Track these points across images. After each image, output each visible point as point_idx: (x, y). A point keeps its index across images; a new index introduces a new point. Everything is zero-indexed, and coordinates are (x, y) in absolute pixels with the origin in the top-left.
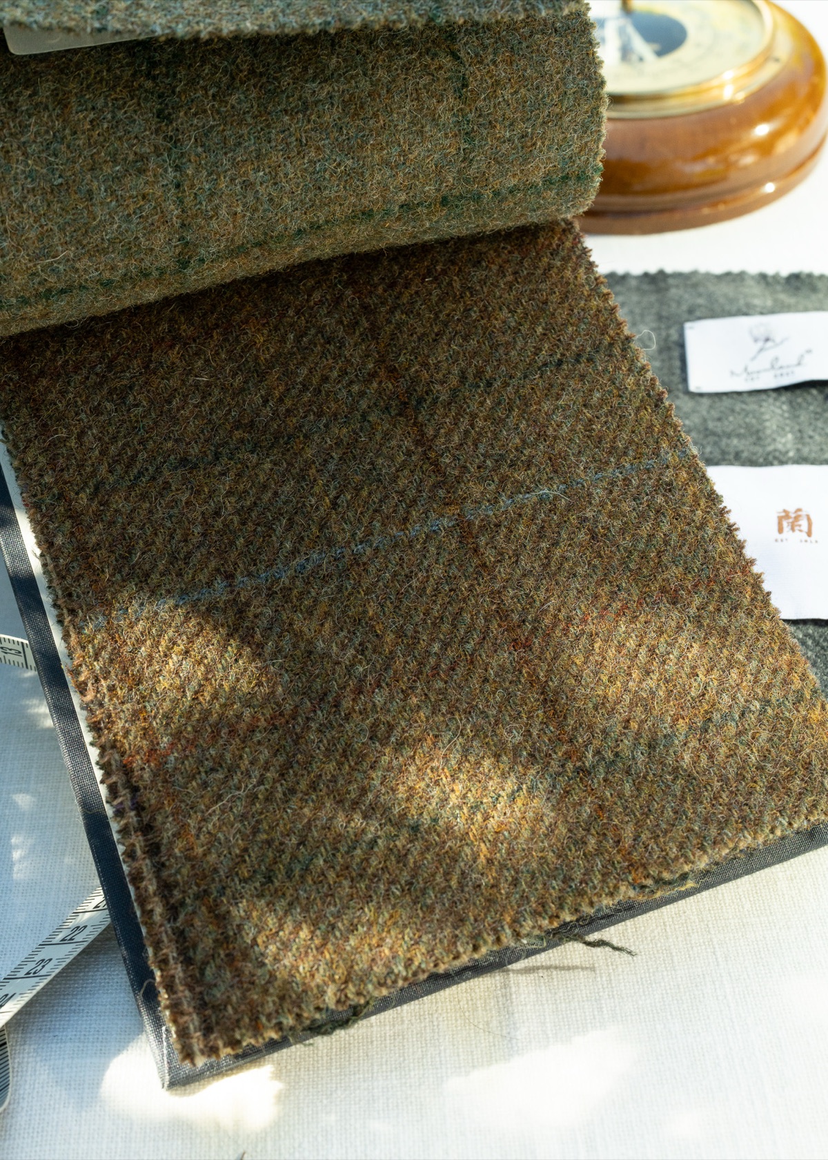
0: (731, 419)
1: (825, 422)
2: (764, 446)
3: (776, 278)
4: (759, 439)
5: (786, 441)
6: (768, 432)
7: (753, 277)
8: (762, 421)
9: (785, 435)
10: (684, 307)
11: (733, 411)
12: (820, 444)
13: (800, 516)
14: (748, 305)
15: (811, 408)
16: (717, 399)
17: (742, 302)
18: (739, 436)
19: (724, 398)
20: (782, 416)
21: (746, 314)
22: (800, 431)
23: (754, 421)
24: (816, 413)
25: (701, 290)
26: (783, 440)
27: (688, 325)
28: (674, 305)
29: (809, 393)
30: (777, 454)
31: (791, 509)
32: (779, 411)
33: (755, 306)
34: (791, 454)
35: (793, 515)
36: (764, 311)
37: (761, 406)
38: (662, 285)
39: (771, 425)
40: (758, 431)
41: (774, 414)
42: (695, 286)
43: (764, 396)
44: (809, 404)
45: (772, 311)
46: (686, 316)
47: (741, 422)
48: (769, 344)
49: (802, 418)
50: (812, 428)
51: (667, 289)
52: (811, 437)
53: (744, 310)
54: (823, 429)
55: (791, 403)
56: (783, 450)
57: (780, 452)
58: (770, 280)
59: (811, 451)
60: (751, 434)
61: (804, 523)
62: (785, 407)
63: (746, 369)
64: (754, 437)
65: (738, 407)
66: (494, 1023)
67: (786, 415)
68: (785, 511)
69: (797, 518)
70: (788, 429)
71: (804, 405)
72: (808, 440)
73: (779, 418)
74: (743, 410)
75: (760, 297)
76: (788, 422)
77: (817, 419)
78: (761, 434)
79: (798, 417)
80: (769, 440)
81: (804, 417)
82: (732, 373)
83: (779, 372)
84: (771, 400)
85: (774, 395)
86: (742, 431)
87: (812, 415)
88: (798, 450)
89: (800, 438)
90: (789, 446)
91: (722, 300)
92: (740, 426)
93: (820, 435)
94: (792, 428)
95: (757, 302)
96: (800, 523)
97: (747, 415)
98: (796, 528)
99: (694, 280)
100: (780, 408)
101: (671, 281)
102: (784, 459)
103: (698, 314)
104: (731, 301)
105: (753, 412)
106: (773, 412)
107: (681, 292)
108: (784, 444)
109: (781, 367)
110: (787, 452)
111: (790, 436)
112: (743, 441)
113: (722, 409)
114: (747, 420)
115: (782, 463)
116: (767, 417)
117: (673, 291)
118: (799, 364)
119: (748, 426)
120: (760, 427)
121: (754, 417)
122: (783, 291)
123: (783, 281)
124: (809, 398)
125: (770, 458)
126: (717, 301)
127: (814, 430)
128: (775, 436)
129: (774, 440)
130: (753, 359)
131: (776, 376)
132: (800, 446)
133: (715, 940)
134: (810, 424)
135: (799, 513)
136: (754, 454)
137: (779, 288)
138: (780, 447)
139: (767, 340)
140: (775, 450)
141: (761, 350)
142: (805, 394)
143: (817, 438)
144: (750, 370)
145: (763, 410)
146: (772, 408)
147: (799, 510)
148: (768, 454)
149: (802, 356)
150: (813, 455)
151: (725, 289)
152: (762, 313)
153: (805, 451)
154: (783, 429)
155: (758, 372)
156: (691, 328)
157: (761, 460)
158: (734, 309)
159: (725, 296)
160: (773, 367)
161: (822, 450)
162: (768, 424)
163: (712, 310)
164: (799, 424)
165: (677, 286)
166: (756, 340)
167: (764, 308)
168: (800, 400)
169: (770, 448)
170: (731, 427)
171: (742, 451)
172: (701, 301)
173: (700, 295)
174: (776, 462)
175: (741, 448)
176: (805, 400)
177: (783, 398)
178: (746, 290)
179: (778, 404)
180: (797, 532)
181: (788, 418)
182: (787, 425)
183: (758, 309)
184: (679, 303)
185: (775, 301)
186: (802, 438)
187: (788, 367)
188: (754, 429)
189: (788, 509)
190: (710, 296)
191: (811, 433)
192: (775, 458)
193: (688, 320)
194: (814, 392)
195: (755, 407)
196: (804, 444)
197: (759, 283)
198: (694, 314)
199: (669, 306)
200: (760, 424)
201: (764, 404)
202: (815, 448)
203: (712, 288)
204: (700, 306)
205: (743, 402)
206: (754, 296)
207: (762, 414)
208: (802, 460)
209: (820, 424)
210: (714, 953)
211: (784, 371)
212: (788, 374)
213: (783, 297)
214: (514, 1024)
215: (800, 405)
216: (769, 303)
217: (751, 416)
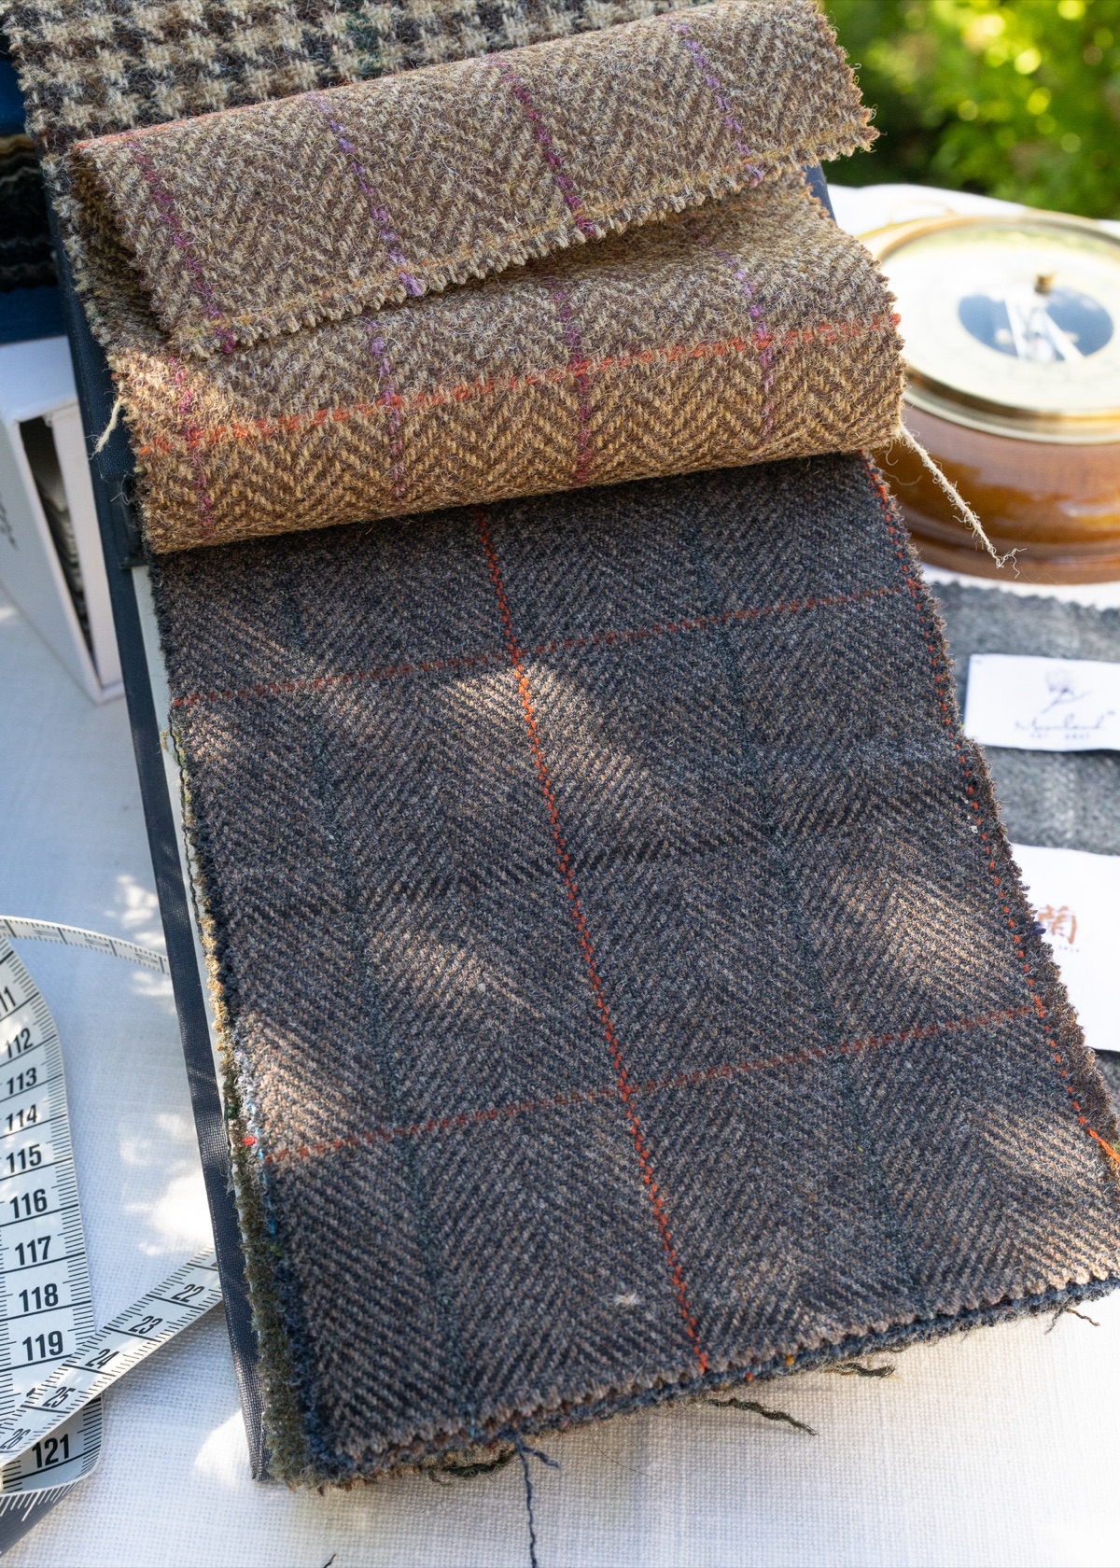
0: (1006, 781)
1: (1116, 802)
2: (1039, 821)
3: (1090, 610)
4: (1035, 811)
5: (1065, 820)
6: (1047, 804)
7: (1062, 607)
8: (1042, 791)
9: (1065, 812)
10: (975, 635)
11: (1010, 772)
12: (1105, 828)
13: (1064, 916)
14: (1050, 643)
15: (1103, 782)
16: (994, 755)
17: (1044, 638)
18: (1013, 805)
19: (1003, 754)
20: (1066, 786)
21: (1046, 655)
22: (1084, 809)
23: (1032, 789)
24: (1107, 789)
25: (998, 615)
26: (1062, 817)
27: (975, 658)
28: (963, 630)
29: (1103, 763)
30: (1052, 833)
31: (1056, 907)
32: (1063, 780)
33: (1058, 646)
34: (1069, 836)
35: (1056, 914)
36: (1068, 654)
37: (1043, 771)
38: (954, 601)
39: (1052, 797)
40: (1034, 802)
41: (1058, 783)
42: (992, 608)
43: (1049, 759)
44: (1101, 777)
45: (1077, 657)
46: (974, 646)
47: (1017, 788)
48: (1067, 696)
49: (1089, 793)
50: (1099, 806)
51: (958, 607)
52: (1095, 818)
53: (1045, 649)
54: (1111, 810)
55: (1079, 771)
56: (1061, 829)
57: (1057, 831)
58: (1082, 613)
59: (1092, 835)
60: (1026, 805)
61: (1067, 926)
62: (1072, 776)
63: (1034, 723)
64: (1030, 809)
65: (1018, 767)
66: (623, 1454)
67: (1072, 786)
68: (1048, 908)
69: (1060, 919)
70: (1070, 803)
71: (1095, 776)
72: (1091, 821)
73: (1063, 788)
74: (1022, 772)
75: (1065, 634)
76: (1072, 795)
77: (1106, 797)
78: (1038, 807)
79: (1085, 790)
80: (1046, 814)
81: (1092, 791)
82: (1018, 725)
83: (1072, 733)
84: (1057, 765)
85: (1061, 759)
86: (1017, 799)
87: (1102, 791)
88: (1078, 832)
89: (1082, 820)
90: (1068, 826)
91: (1020, 633)
92: (1015, 793)
93: (1106, 816)
94: (1075, 803)
95: (1061, 641)
96: (1063, 924)
97: (1025, 780)
98: (1058, 931)
99: (993, 600)
100: (1066, 776)
101: (965, 597)
102: (1059, 840)
103: (989, 645)
104: (1033, 635)
105: (1033, 777)
106: (1057, 780)
107: (974, 614)
108: (1063, 823)
109: (1075, 727)
110: (1065, 832)
111: (1071, 813)
112: (1015, 812)
113: (999, 768)
114: (1025, 786)
115: (1057, 845)
116: (1049, 785)
117: (965, 611)
118: (1097, 727)
119: (1024, 795)
120: (1038, 797)
121: (1034, 784)
122: (1096, 630)
123: (1097, 616)
124: (1102, 770)
125: (1044, 837)
126: (1015, 632)
127: (1101, 811)
128: (1054, 810)
129: (1052, 816)
130: (1045, 711)
131: (1067, 737)
132: (1080, 827)
133: (883, 1396)
134: (1098, 802)
135: (1065, 913)
136: (1025, 829)
137: (1091, 624)
138: (1057, 825)
139: (1065, 691)
140: (1051, 828)
141: (1056, 702)
142: (1098, 764)
143: (1103, 820)
144: (1038, 724)
145: (1045, 776)
146: (1057, 775)
147: (1065, 908)
148: (1043, 831)
149: (1103, 717)
150: (1094, 841)
151: (1026, 619)
152: (1064, 657)
153: (1086, 834)
154: (1065, 804)
155: (1048, 729)
156: (978, 662)
157: (1033, 838)
158: (1033, 645)
159: (1026, 627)
160: (1066, 725)
161: (1105, 835)
162: (1048, 794)
163: (1007, 644)
164: (1084, 800)
165: (971, 606)
166: (1052, 689)
167: (1067, 649)
168: (1090, 770)
169: (1046, 825)
170: (1005, 793)
171: (1013, 824)
172: (995, 630)
173: (996, 622)
174: (1049, 843)
175: (1012, 819)
176: (1097, 770)
177: (1072, 765)
178: (1051, 624)
179: (1064, 771)
180: (1057, 936)
181: (1072, 791)
182: (1070, 799)
183: (1061, 651)
184: (969, 627)
185: (1084, 642)
186: (1085, 818)
187: (1084, 728)
188: (1031, 799)
189: (1052, 905)
190: (1008, 626)
191: (1097, 813)
192: (1050, 838)
193: (977, 652)
194: (1109, 762)
195: (1034, 770)
196: (1086, 826)
197: (1068, 614)
198: (987, 645)
199: (957, 630)
200: (1040, 793)
201: (1048, 768)
202: (1098, 833)
203: (1011, 615)
204: (993, 636)
205: (1025, 763)
206: (1060, 633)
207: (1044, 780)
208: (1080, 845)
209: (1109, 804)
210: (879, 1410)
211: (1078, 732)
212: (1082, 737)
213: (1093, 637)
214: (647, 1457)
215: (1089, 776)
216: (1076, 644)
217: (1030, 781)
